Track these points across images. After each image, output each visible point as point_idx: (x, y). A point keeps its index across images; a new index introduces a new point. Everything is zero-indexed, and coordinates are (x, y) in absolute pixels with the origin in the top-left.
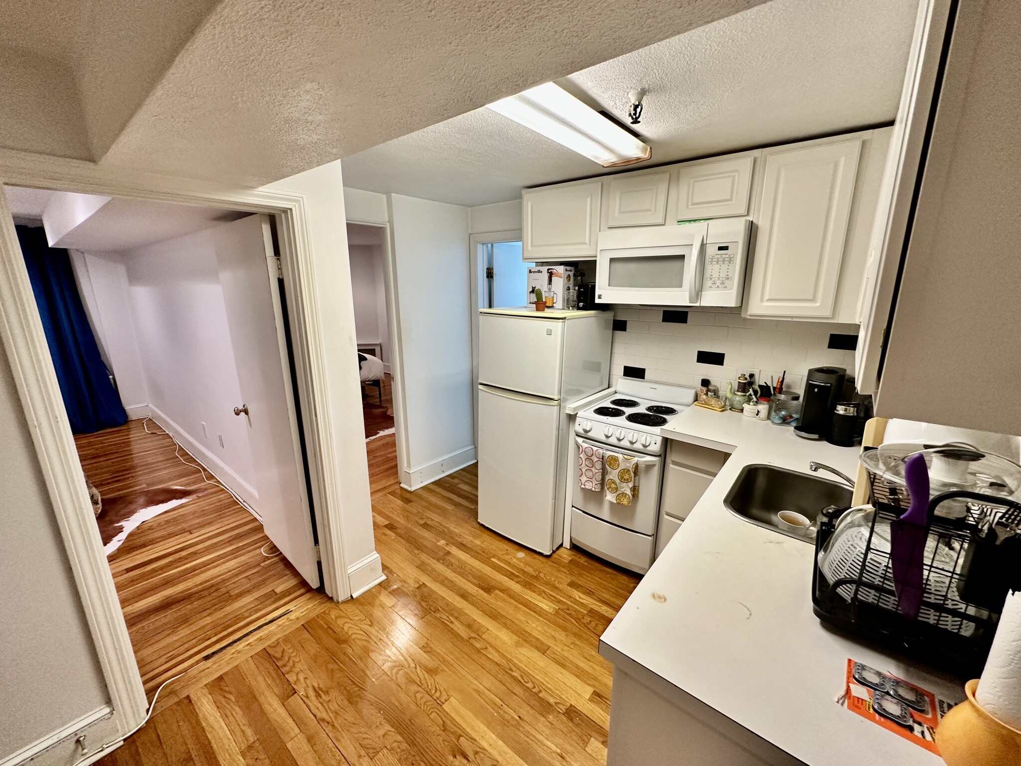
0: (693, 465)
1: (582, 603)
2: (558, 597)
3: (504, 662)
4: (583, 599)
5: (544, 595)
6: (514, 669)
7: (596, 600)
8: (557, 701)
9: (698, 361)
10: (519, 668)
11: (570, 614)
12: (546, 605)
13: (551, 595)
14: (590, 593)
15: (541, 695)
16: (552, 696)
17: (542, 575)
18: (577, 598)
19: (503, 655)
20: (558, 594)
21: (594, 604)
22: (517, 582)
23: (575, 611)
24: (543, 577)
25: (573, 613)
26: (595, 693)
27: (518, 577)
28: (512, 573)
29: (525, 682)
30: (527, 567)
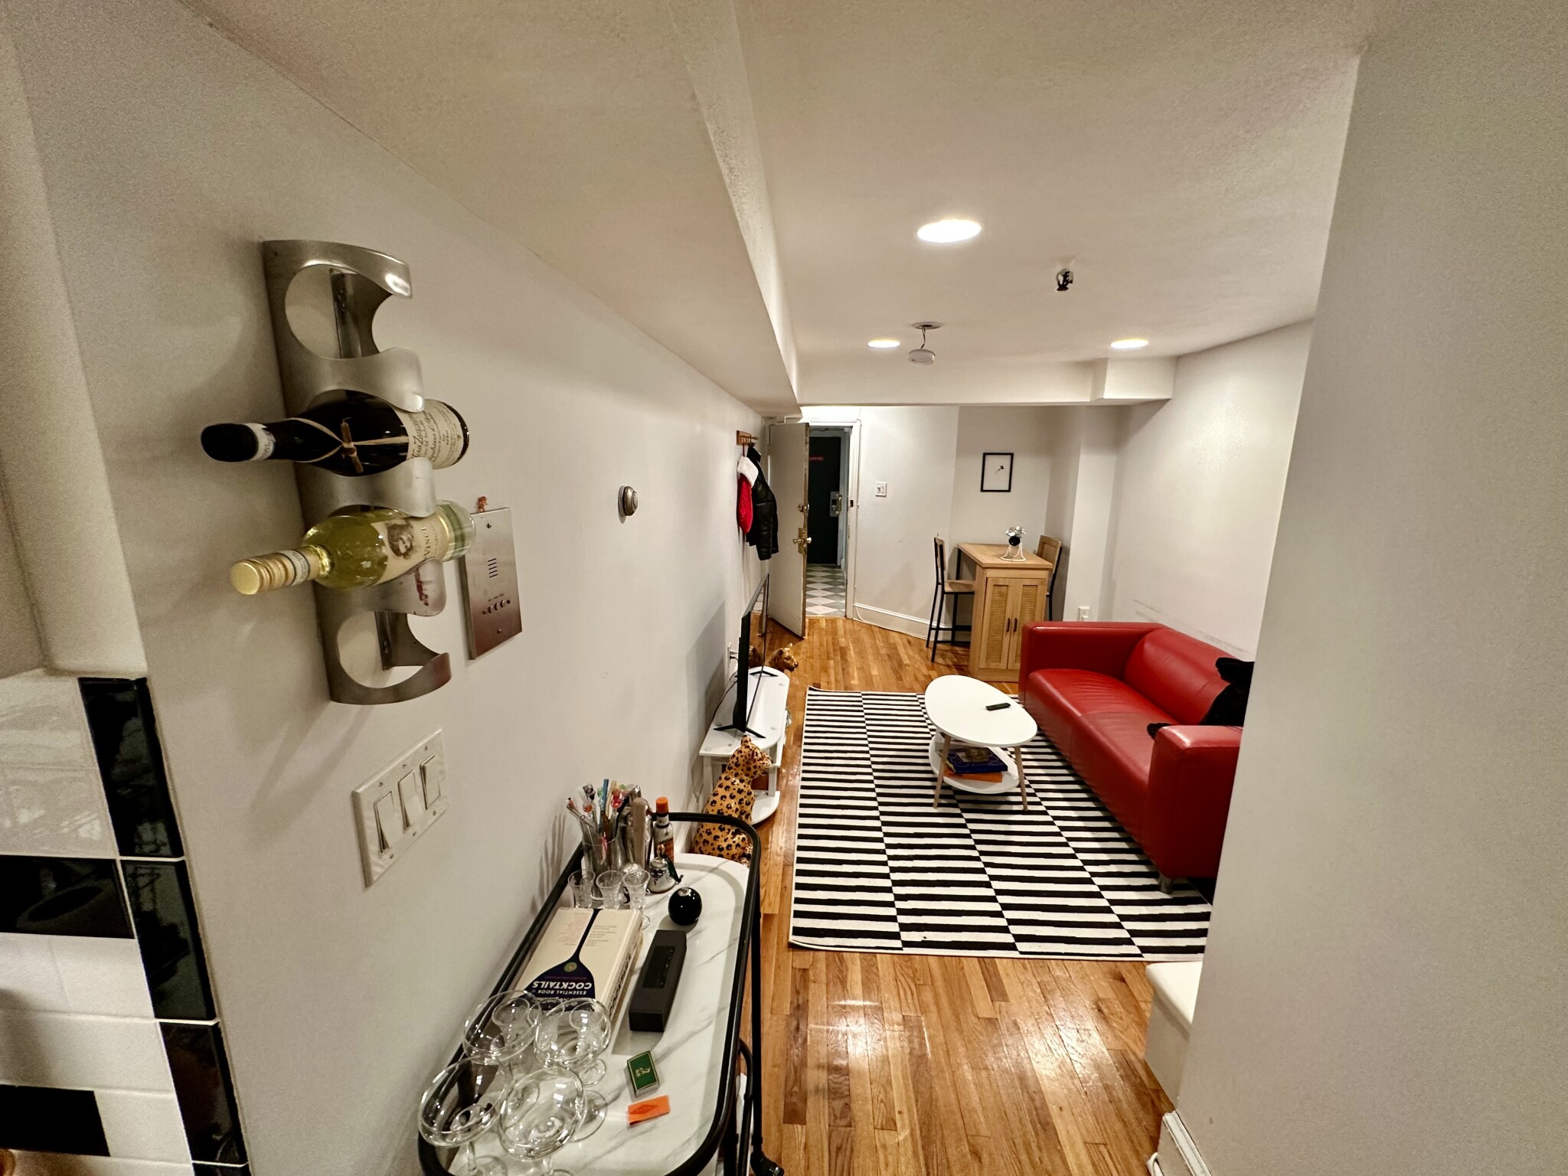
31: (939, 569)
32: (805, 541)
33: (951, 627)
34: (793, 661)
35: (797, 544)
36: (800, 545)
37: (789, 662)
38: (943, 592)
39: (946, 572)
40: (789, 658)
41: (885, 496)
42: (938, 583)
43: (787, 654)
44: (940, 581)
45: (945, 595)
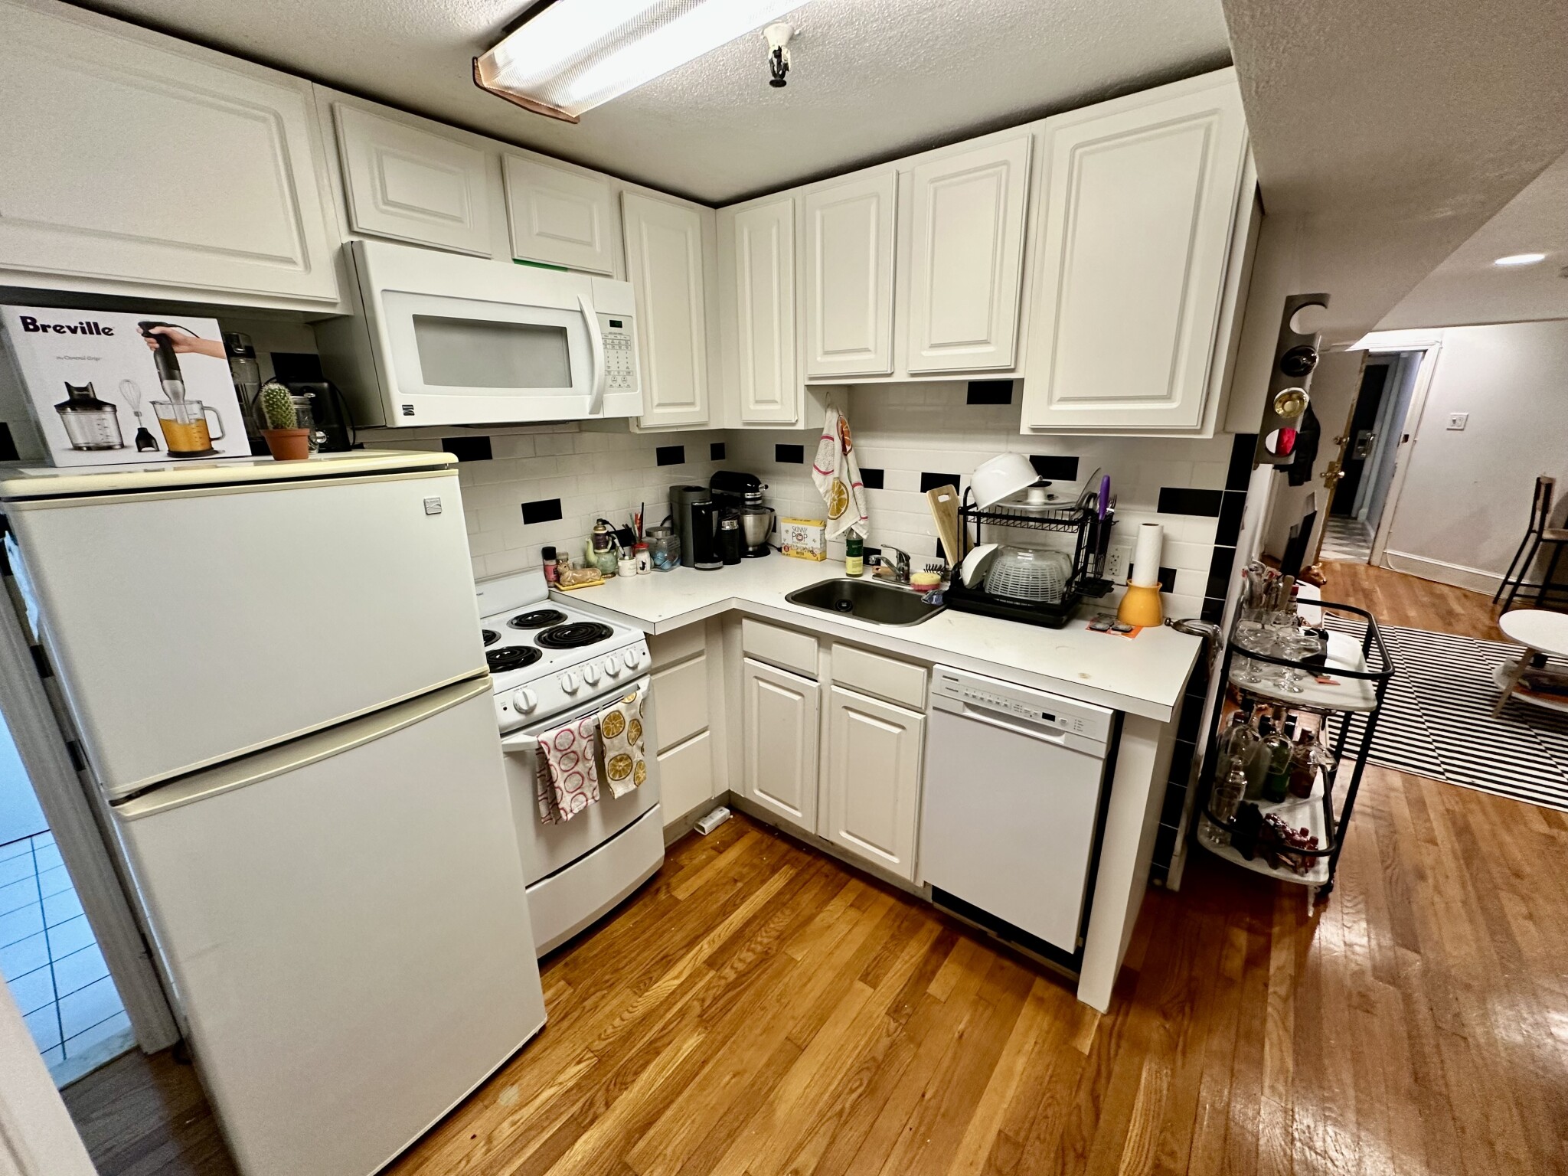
0: (689, 653)
1: (690, 976)
2: (669, 1016)
3: (826, 1130)
4: (681, 973)
5: (659, 1044)
6: (838, 1107)
7: (688, 952)
8: (884, 1034)
9: (525, 523)
10: (836, 1097)
11: (715, 999)
12: (690, 1043)
13: (663, 1028)
14: (667, 962)
15: (880, 1058)
16: (878, 1041)
17: (598, 1045)
18: (677, 982)
19: (812, 1132)
20: (661, 1017)
21: (696, 956)
22: (608, 1105)
23: (707, 990)
24: (604, 1043)
25: (712, 992)
26: (864, 978)
27: (591, 1103)
28: (573, 1119)
29: (860, 1085)
30: (561, 1078)
31: (1538, 514)
32: (1337, 475)
33: (1540, 583)
34: (1322, 578)
35: (1324, 479)
36: (1329, 479)
37: (1317, 578)
38: (1539, 539)
39: (1549, 517)
40: (1317, 575)
41: (1462, 430)
42: (1530, 531)
43: (1316, 571)
44: (1536, 527)
45: (1541, 543)
